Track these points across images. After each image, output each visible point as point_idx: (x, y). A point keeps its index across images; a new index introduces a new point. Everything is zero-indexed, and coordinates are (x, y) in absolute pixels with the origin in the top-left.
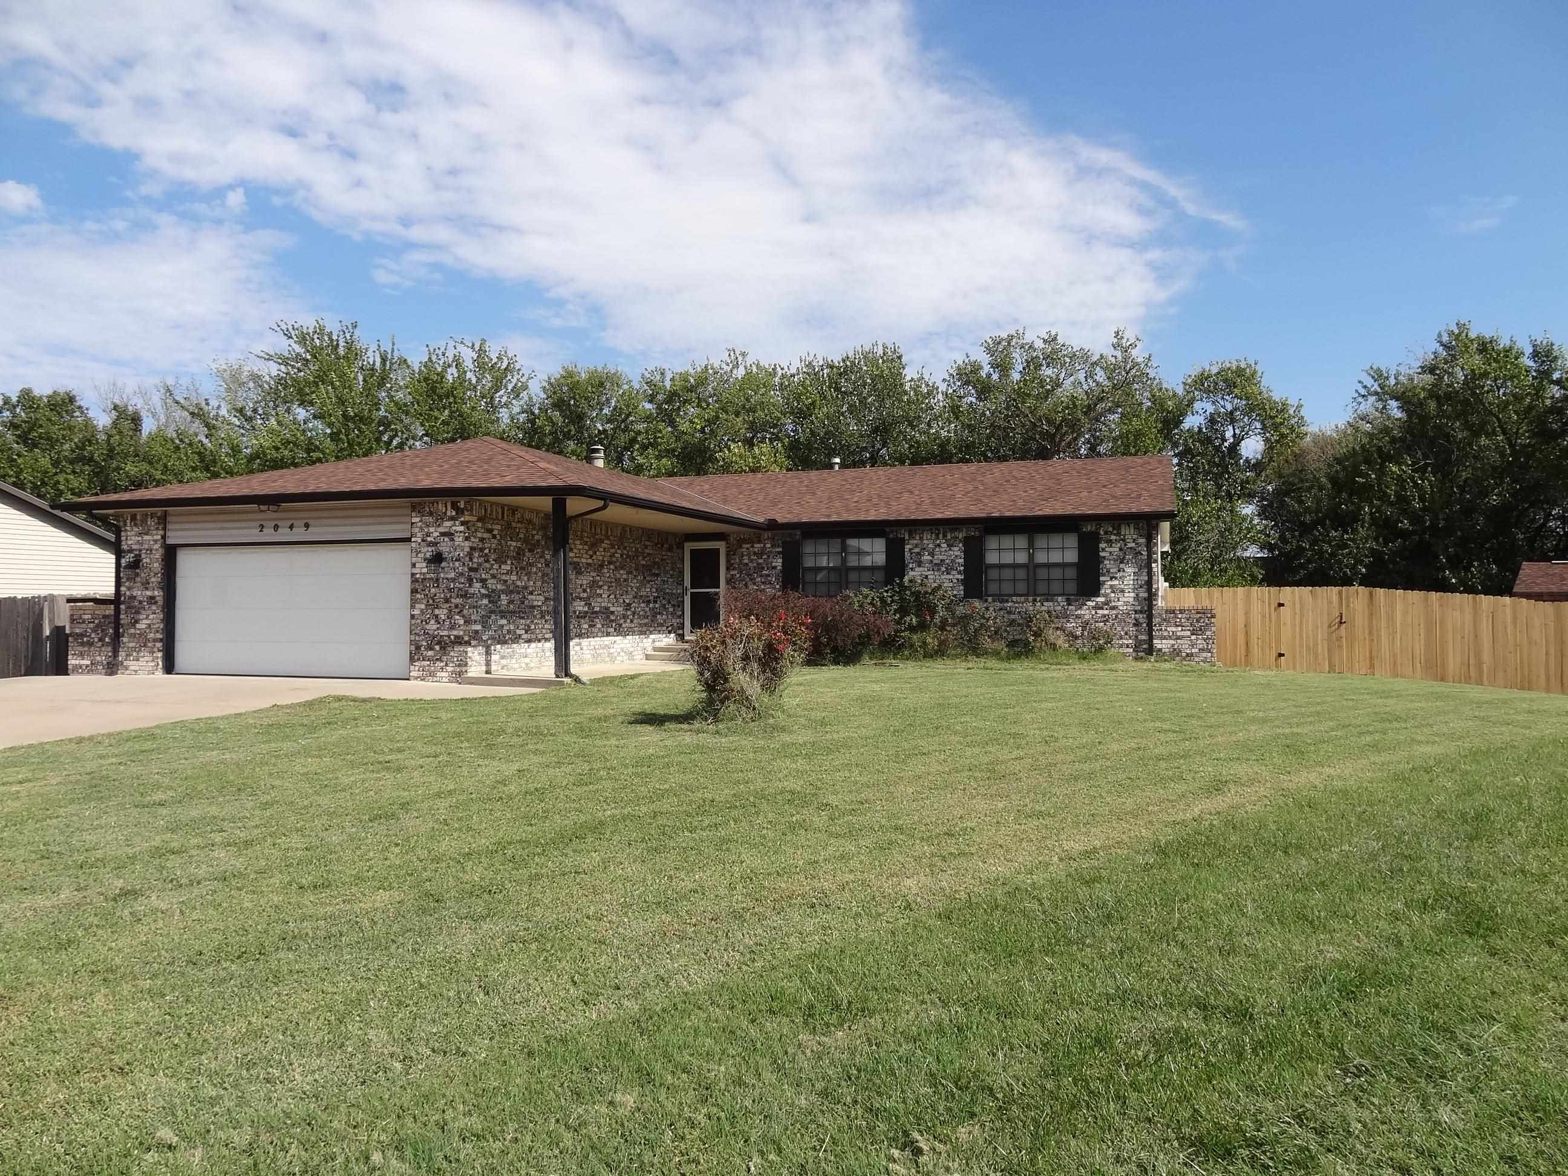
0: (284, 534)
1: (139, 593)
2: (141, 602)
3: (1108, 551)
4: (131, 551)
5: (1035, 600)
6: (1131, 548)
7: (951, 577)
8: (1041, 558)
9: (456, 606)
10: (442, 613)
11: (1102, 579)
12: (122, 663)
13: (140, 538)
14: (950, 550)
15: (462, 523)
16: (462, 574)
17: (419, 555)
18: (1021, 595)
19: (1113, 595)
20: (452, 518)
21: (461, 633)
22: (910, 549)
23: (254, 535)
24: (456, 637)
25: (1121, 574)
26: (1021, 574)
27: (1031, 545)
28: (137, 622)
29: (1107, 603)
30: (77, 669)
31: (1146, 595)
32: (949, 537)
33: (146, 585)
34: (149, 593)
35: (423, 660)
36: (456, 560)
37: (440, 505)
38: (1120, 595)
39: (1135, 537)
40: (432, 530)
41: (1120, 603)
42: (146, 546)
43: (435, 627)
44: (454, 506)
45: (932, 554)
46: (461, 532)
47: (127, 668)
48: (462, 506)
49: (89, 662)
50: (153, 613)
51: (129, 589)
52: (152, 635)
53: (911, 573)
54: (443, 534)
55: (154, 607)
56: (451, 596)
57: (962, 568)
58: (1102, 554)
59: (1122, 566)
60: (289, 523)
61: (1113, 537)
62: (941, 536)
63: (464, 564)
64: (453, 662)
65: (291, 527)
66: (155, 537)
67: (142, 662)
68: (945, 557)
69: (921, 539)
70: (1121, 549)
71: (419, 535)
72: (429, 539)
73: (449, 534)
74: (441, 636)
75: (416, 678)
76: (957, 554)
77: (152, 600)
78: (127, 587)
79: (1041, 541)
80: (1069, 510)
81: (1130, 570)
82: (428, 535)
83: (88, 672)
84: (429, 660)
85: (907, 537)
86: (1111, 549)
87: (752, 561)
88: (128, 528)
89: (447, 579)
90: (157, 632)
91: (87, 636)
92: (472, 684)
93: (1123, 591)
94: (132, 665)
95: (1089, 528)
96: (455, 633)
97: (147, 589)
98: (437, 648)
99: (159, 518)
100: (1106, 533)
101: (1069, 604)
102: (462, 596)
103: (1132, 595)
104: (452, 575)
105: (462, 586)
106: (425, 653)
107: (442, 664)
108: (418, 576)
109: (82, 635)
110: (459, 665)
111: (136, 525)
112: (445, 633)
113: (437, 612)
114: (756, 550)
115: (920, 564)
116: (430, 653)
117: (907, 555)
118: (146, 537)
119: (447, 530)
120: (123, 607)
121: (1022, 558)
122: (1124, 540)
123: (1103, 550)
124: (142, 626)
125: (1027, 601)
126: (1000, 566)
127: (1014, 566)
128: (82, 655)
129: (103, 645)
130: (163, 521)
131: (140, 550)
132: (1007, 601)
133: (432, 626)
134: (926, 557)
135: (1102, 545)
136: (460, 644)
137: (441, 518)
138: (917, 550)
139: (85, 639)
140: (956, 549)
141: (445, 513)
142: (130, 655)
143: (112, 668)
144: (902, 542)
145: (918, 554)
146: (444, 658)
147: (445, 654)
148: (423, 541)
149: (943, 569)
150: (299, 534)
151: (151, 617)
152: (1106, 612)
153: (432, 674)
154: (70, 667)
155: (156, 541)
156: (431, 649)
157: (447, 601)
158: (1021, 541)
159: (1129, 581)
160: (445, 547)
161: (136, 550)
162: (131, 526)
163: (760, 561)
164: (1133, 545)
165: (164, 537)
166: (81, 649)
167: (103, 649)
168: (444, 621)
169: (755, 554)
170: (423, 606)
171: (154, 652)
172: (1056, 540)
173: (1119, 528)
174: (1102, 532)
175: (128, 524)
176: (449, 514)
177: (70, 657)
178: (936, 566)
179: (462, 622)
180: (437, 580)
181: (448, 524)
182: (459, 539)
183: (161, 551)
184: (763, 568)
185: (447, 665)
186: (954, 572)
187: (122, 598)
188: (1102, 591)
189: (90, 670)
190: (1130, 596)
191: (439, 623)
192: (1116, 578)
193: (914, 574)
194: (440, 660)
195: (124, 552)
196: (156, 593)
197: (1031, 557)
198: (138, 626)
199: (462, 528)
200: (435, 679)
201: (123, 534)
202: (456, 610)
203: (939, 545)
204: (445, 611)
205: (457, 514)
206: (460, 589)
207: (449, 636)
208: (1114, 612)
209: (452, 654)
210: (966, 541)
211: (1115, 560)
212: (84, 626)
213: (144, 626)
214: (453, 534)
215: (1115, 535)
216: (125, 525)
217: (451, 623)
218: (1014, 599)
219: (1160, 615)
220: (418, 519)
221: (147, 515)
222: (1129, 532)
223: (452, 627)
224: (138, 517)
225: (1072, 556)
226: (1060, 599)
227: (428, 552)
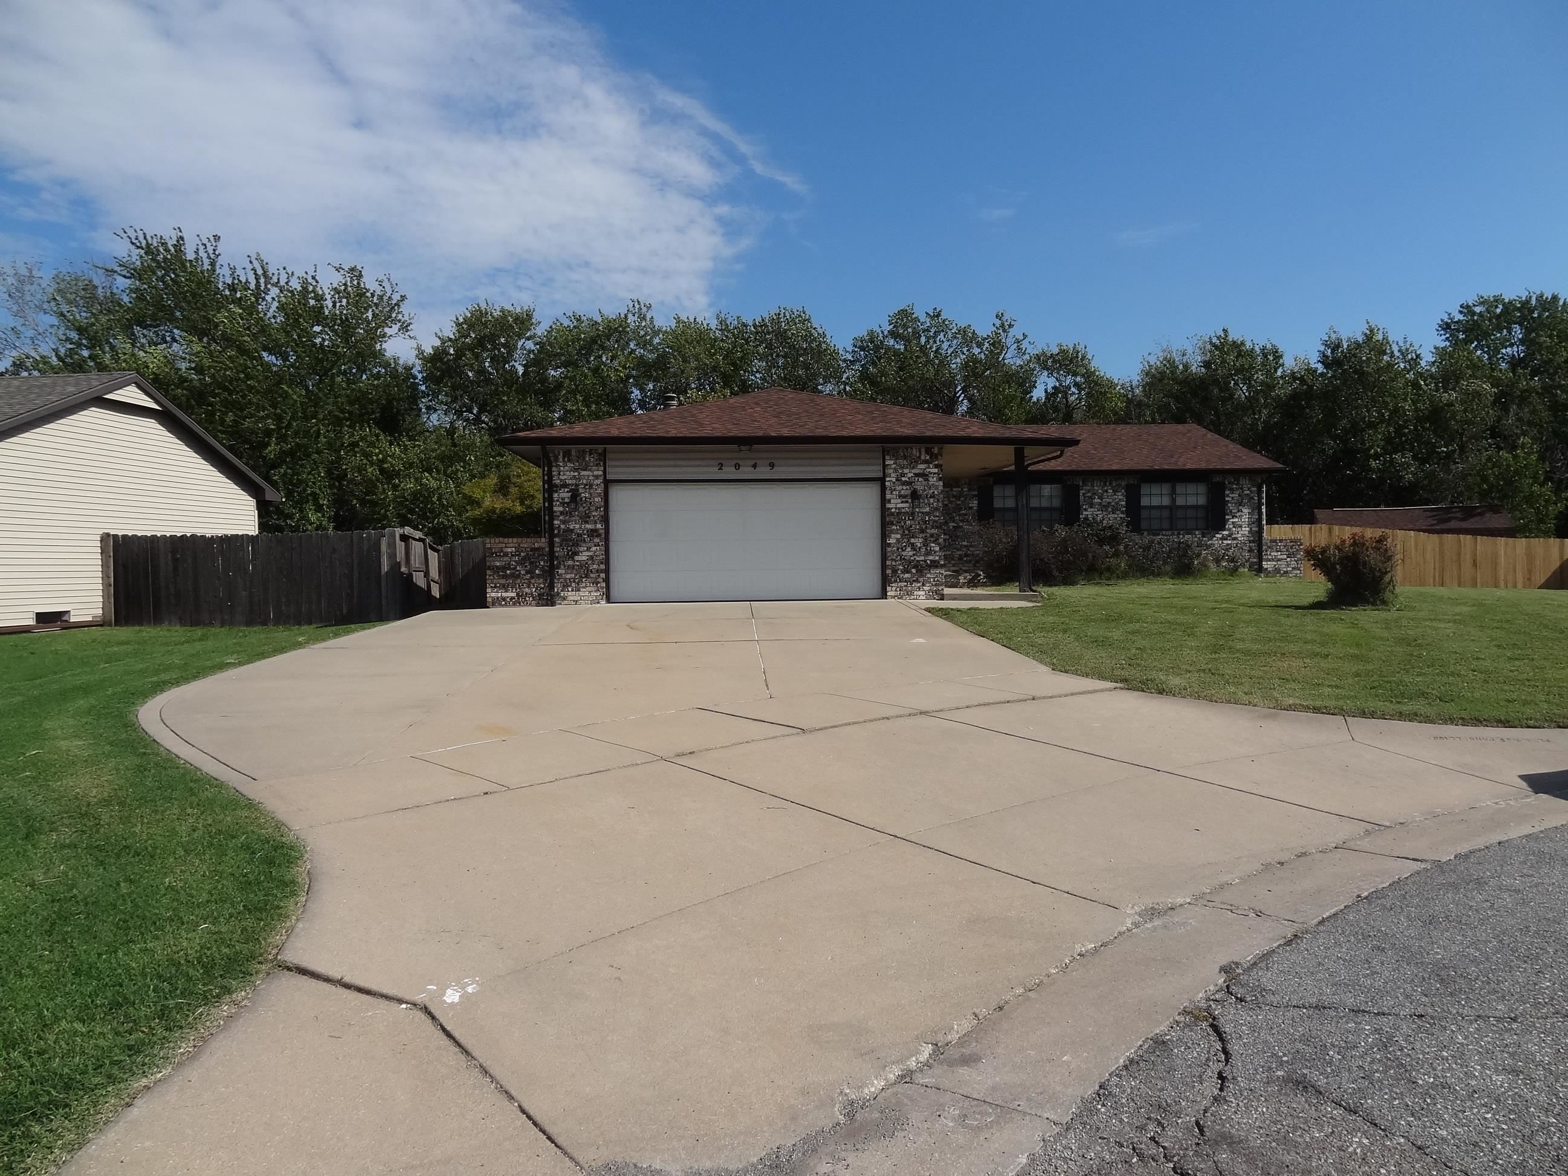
0: (746, 472)
1: (577, 526)
2: (579, 535)
3: (1231, 496)
4: (565, 486)
5: (1179, 534)
6: (1247, 494)
7: (1116, 516)
8: (1180, 501)
9: (932, 535)
10: (918, 542)
11: (1227, 517)
12: (558, 594)
13: (576, 474)
14: (1115, 495)
15: (936, 466)
16: (936, 509)
17: (894, 493)
18: (1167, 530)
19: (1234, 529)
20: (926, 462)
21: (937, 558)
22: (1084, 494)
23: (713, 472)
24: (931, 561)
25: (1240, 513)
26: (1166, 514)
27: (1173, 494)
28: (576, 553)
29: (1230, 535)
30: (497, 602)
31: (1257, 529)
32: (1114, 484)
33: (585, 519)
34: (589, 526)
35: (900, 581)
36: (931, 497)
37: (914, 450)
38: (1239, 529)
39: (1249, 486)
40: (906, 471)
41: (1239, 535)
42: (585, 482)
43: (911, 553)
44: (928, 451)
45: (1101, 498)
46: (935, 473)
47: (564, 599)
48: (936, 452)
49: (514, 595)
50: (595, 546)
51: (564, 522)
52: (595, 566)
53: (1085, 513)
54: (916, 475)
55: (597, 540)
56: (926, 528)
57: (1124, 509)
58: (1227, 499)
59: (1240, 508)
60: (753, 462)
61: (1234, 486)
62: (1108, 483)
63: (938, 500)
64: (930, 582)
65: (755, 466)
66: (596, 473)
67: (584, 592)
68: (1111, 501)
69: (1093, 486)
70: (1239, 495)
71: (893, 475)
72: (903, 479)
73: (924, 476)
74: (918, 561)
75: (894, 597)
76: (1120, 497)
77: (593, 533)
78: (561, 520)
79: (1180, 488)
80: (1203, 466)
81: (1246, 511)
82: (903, 475)
83: (514, 604)
84: (906, 581)
85: (1081, 484)
86: (1233, 495)
87: (951, 502)
88: (561, 464)
89: (921, 512)
90: (602, 563)
91: (509, 569)
92: (955, 599)
93: (1241, 527)
94: (571, 595)
95: (1218, 479)
96: (931, 558)
97: (587, 522)
98: (914, 571)
99: (600, 454)
100: (1229, 483)
101: (1203, 537)
102: (937, 527)
103: (1248, 529)
104: (928, 509)
105: (937, 518)
106: (902, 575)
107: (919, 585)
108: (893, 510)
109: (504, 568)
110: (936, 585)
111: (569, 461)
112: (922, 558)
113: (912, 540)
114: (955, 493)
115: (1091, 506)
116: (907, 575)
117: (1081, 498)
118: (583, 473)
119: (921, 472)
120: (557, 540)
121: (1166, 501)
122: (1242, 488)
123: (1228, 496)
124: (583, 557)
125: (1173, 534)
126: (1151, 508)
127: (1160, 507)
128: (505, 588)
129: (532, 578)
130: (603, 458)
131: (577, 485)
132: (1159, 535)
133: (909, 552)
134: (1097, 500)
135: (1227, 492)
136: (937, 567)
137: (914, 462)
138: (1089, 494)
139: (508, 572)
140: (1119, 494)
141: (919, 457)
142: (568, 586)
143: (548, 599)
144: (1077, 488)
145: (1090, 497)
146: (921, 579)
147: (922, 576)
148: (897, 480)
149: (1110, 510)
150: (763, 472)
151: (594, 549)
152: (1229, 542)
153: (909, 594)
154: (489, 600)
155: (597, 477)
156: (908, 573)
157: (922, 531)
158: (1166, 488)
159: (1245, 519)
160: (920, 485)
161: (572, 485)
162: (564, 461)
163: (958, 502)
164: (1248, 492)
165: (605, 472)
166: (503, 581)
167: (533, 581)
168: (920, 548)
169: (954, 496)
170: (899, 536)
171: (599, 582)
172: (1191, 488)
173: (1238, 480)
174: (1227, 483)
175: (561, 459)
176: (923, 457)
177: (489, 590)
178: (1104, 507)
179: (937, 549)
180: (913, 514)
181: (922, 466)
182: (933, 480)
183: (602, 485)
184: (961, 509)
185: (923, 585)
186: (1118, 512)
187: (556, 532)
188: (1227, 527)
189: (519, 600)
190: (1246, 530)
191: (915, 550)
192: (1236, 517)
193: (1088, 513)
194: (917, 581)
195: (557, 486)
196: (599, 526)
197: (1174, 500)
198: (576, 558)
199: (936, 470)
200: (913, 597)
201: (554, 469)
202: (932, 539)
203: (1107, 491)
204: (921, 540)
205: (931, 457)
206: (935, 521)
207: (925, 561)
208: (1235, 542)
209: (929, 575)
210: (1128, 488)
211: (1235, 503)
212: (506, 559)
213: (584, 558)
214: (927, 475)
215: (1236, 484)
216: (557, 460)
217: (926, 549)
218: (1164, 532)
219: (1267, 543)
220: (892, 462)
221: (584, 451)
222: (1245, 483)
223: (928, 554)
224: (573, 453)
225: (1202, 501)
226: (1197, 533)
227: (906, 490)
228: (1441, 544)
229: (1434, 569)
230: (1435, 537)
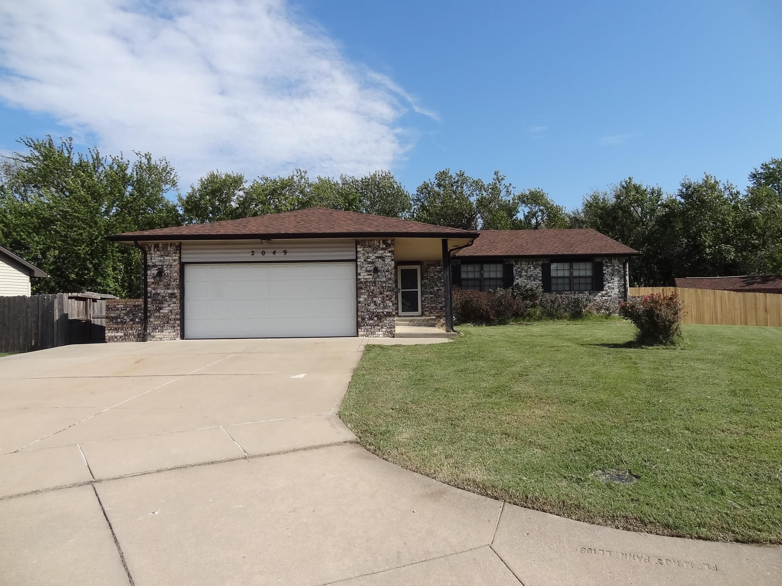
0: (269, 256)
1: (162, 291)
2: (163, 297)
3: (607, 270)
4: (155, 266)
5: (575, 293)
6: (616, 269)
7: (536, 282)
8: (576, 273)
9: (387, 296)
10: (378, 300)
11: (604, 283)
12: (150, 334)
13: (162, 258)
14: (535, 270)
15: (390, 252)
16: (390, 279)
17: (363, 269)
18: (568, 291)
19: (609, 290)
20: (383, 249)
21: (391, 310)
22: (516, 270)
23: (247, 257)
24: (387, 312)
25: (612, 281)
26: (567, 281)
27: (571, 268)
28: (161, 308)
29: (607, 294)
30: (112, 339)
31: (623, 290)
32: (534, 264)
33: (167, 286)
34: (170, 291)
35: (367, 325)
36: (386, 271)
37: (376, 242)
38: (612, 290)
39: (618, 264)
40: (370, 255)
41: (612, 294)
42: (167, 263)
43: (374, 307)
44: (385, 242)
45: (526, 272)
46: (389, 256)
47: (153, 337)
48: (390, 242)
49: (122, 334)
50: (173, 303)
51: (154, 289)
52: (173, 316)
53: (516, 281)
54: (378, 257)
55: (174, 300)
56: (384, 291)
57: (541, 278)
58: (604, 272)
59: (613, 277)
60: (273, 250)
61: (609, 264)
62: (530, 263)
63: (391, 273)
64: (386, 326)
65: (274, 253)
66: (174, 258)
67: (166, 333)
68: (533, 273)
69: (521, 265)
70: (612, 270)
71: (362, 258)
72: (369, 260)
73: (382, 258)
74: (378, 312)
75: (363, 336)
76: (538, 272)
77: (172, 295)
78: (152, 288)
79: (575, 266)
80: (589, 252)
81: (616, 279)
82: (368, 257)
83: (122, 340)
84: (370, 325)
85: (514, 264)
86: (608, 270)
87: (435, 275)
88: (153, 253)
89: (381, 281)
90: (177, 314)
91: (120, 318)
92: (402, 337)
93: (613, 289)
94: (158, 334)
95: (598, 260)
96: (387, 310)
97: (168, 289)
98: (376, 319)
99: (177, 246)
100: (605, 262)
101: (590, 295)
102: (390, 291)
103: (618, 290)
104: (384, 279)
105: (391, 285)
106: (368, 322)
107: (379, 328)
108: (362, 280)
109: (116, 318)
110: (390, 328)
111: (158, 250)
112: (381, 310)
113: (375, 299)
114: (437, 269)
115: (521, 276)
116: (371, 322)
117: (515, 272)
118: (166, 258)
119: (380, 255)
120: (149, 300)
121: (567, 274)
122: (613, 266)
123: (605, 270)
124: (165, 311)
125: (571, 294)
126: (557, 278)
127: (564, 277)
128: (117, 330)
129: (134, 323)
130: (179, 248)
131: (162, 266)
132: (562, 294)
133: (372, 307)
134: (524, 273)
135: (604, 268)
136: (390, 316)
137: (376, 249)
138: (519, 270)
139: (119, 320)
140: (538, 269)
141: (379, 246)
142: (156, 329)
143: (143, 337)
144: (512, 266)
145: (520, 272)
146: (381, 324)
147: (381, 322)
148: (365, 261)
149: (532, 279)
150: (280, 256)
151: (172, 305)
152: (606, 298)
153: (373, 333)
154: (107, 338)
155: (175, 260)
156: (372, 320)
157: (381, 293)
158: (566, 266)
159: (616, 284)
160: (379, 264)
161: (159, 265)
162: (154, 251)
163: (440, 275)
164: (617, 268)
165: (180, 258)
166: (116, 326)
167: (134, 326)
168: (379, 304)
169: (437, 271)
170: (366, 297)
171: (175, 327)
172: (582, 265)
173: (611, 260)
174: (604, 262)
175: (153, 250)
176: (381, 246)
177: (107, 332)
178: (529, 278)
179: (391, 304)
180: (375, 282)
181: (381, 252)
182: (388, 260)
183: (178, 266)
184: (441, 279)
185: (382, 328)
186: (537, 280)
187: (149, 295)
188: (605, 289)
189: (124, 339)
190: (616, 291)
191: (376, 305)
192: (610, 283)
193: (519, 281)
194: (378, 325)
195: (150, 266)
196: (176, 291)
197: (571, 273)
198: (161, 311)
199: (390, 254)
200: (375, 336)
201: (148, 256)
202: (387, 298)
203: (530, 268)
204: (380, 299)
205: (386, 246)
206: (389, 287)
207: (383, 312)
208: (610, 298)
209: (385, 322)
210: (543, 266)
211: (610, 275)
212: (117, 312)
213: (166, 311)
214: (384, 258)
215: (609, 263)
216: (150, 250)
217: (384, 305)
218: (566, 292)
219: (630, 299)
220: (361, 249)
221: (167, 244)
222: (615, 262)
223: (385, 307)
224: (160, 245)
225: (589, 273)
226: (586, 292)
227: (370, 267)
228: (744, 298)
229: (741, 313)
230: (740, 294)
